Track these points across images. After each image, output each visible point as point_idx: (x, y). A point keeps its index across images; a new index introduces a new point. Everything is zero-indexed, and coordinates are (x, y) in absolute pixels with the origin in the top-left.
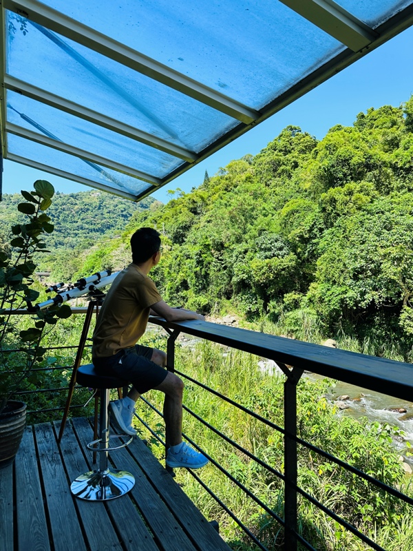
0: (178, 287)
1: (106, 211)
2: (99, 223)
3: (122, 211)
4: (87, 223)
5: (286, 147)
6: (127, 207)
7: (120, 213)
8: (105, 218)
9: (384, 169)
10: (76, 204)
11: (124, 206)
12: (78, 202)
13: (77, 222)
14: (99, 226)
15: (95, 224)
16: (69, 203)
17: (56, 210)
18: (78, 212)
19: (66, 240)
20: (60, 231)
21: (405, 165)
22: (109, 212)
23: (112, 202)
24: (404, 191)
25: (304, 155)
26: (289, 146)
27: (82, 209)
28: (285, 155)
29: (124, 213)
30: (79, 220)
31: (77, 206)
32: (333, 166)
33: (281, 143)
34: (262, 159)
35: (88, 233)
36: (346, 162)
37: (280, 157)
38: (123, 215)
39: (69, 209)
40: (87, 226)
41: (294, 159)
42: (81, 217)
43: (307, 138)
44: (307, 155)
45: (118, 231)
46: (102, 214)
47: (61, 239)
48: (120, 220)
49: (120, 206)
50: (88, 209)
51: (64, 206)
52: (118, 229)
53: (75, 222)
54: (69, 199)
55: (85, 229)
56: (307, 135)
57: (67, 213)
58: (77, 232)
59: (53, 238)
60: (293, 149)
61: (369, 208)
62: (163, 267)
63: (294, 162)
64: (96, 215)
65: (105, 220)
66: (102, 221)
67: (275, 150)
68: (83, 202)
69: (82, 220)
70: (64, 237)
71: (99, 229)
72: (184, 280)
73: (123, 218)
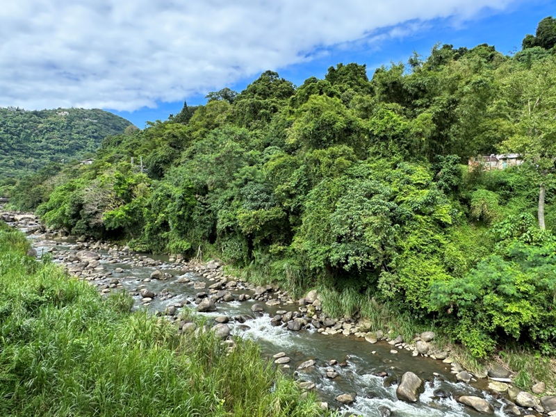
1: (75, 132)
2: (68, 143)
3: (93, 133)
4: (52, 143)
5: (264, 91)
6: (98, 129)
7: (91, 135)
8: (73, 139)
10: (40, 123)
11: (95, 127)
12: (42, 120)
13: (41, 142)
14: (67, 147)
15: (61, 145)
16: (31, 121)
17: (16, 127)
18: (42, 131)
19: (28, 160)
20: (21, 150)
22: (78, 133)
23: (81, 122)
25: (282, 101)
26: (268, 90)
27: (47, 128)
28: (265, 99)
29: (95, 134)
30: (44, 140)
31: (40, 125)
33: (260, 87)
34: (244, 100)
35: (54, 154)
37: (260, 101)
38: (94, 137)
39: (31, 127)
40: (52, 146)
41: (273, 104)
42: (46, 137)
43: (284, 85)
44: (284, 101)
45: (88, 153)
46: (70, 134)
47: (22, 160)
48: (91, 142)
49: (90, 127)
50: (54, 129)
51: (26, 124)
52: (89, 151)
53: (38, 141)
54: (31, 117)
55: (50, 149)
56: (284, 81)
57: (29, 132)
58: (41, 152)
59: (12, 159)
60: (271, 93)
61: (349, 172)
62: (142, 207)
63: (274, 107)
64: (64, 136)
65: (73, 141)
66: (71, 142)
67: (255, 93)
68: (48, 121)
69: (46, 139)
70: (25, 157)
71: (67, 150)
72: (165, 221)
73: (94, 140)
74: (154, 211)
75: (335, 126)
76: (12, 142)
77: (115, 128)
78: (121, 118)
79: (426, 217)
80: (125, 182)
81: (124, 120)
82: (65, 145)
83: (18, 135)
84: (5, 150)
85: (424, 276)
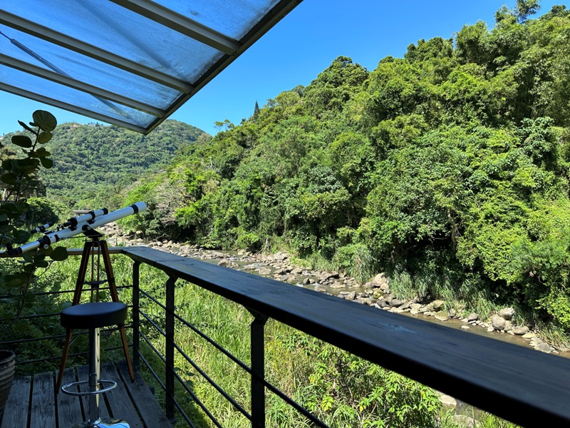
0: (227, 224)
1: (150, 144)
3: (167, 144)
4: (129, 157)
5: (336, 78)
6: (173, 140)
7: (165, 146)
8: (149, 151)
9: (433, 102)
10: (117, 136)
11: (169, 138)
12: (119, 134)
13: (119, 155)
14: (143, 160)
15: (138, 158)
16: (109, 135)
17: (96, 143)
18: (119, 145)
19: (107, 175)
20: (100, 165)
21: (453, 98)
22: (153, 145)
23: (156, 134)
24: (452, 124)
25: (355, 88)
26: (339, 77)
27: (123, 142)
28: (336, 87)
29: (170, 146)
30: (121, 154)
31: (118, 139)
32: (384, 98)
33: (331, 74)
34: (313, 90)
35: (131, 167)
36: (396, 93)
37: (331, 89)
38: (168, 149)
39: (110, 142)
40: (129, 160)
41: (345, 91)
42: (123, 151)
43: (358, 70)
44: (358, 87)
45: (163, 165)
46: (146, 147)
47: (101, 174)
48: (166, 154)
49: (165, 138)
50: (131, 142)
51: (104, 139)
52: (164, 163)
53: (116, 155)
54: (109, 131)
55: (127, 163)
56: (358, 66)
57: (108, 146)
58: (119, 166)
59: (93, 173)
60: (344, 80)
61: (419, 141)
62: (211, 203)
63: (345, 94)
64: (140, 148)
65: (149, 154)
66: (146, 155)
67: (326, 82)
68: (125, 134)
69: (124, 153)
70: (105, 172)
71: (143, 163)
72: (234, 216)
73: (169, 151)
74: (223, 207)
75: (403, 94)
76: (92, 157)
77: (189, 138)
78: (195, 128)
79: (504, 182)
80: (195, 179)
81: (198, 130)
82: (142, 157)
83: (98, 151)
84: (87, 166)
85: (503, 246)
